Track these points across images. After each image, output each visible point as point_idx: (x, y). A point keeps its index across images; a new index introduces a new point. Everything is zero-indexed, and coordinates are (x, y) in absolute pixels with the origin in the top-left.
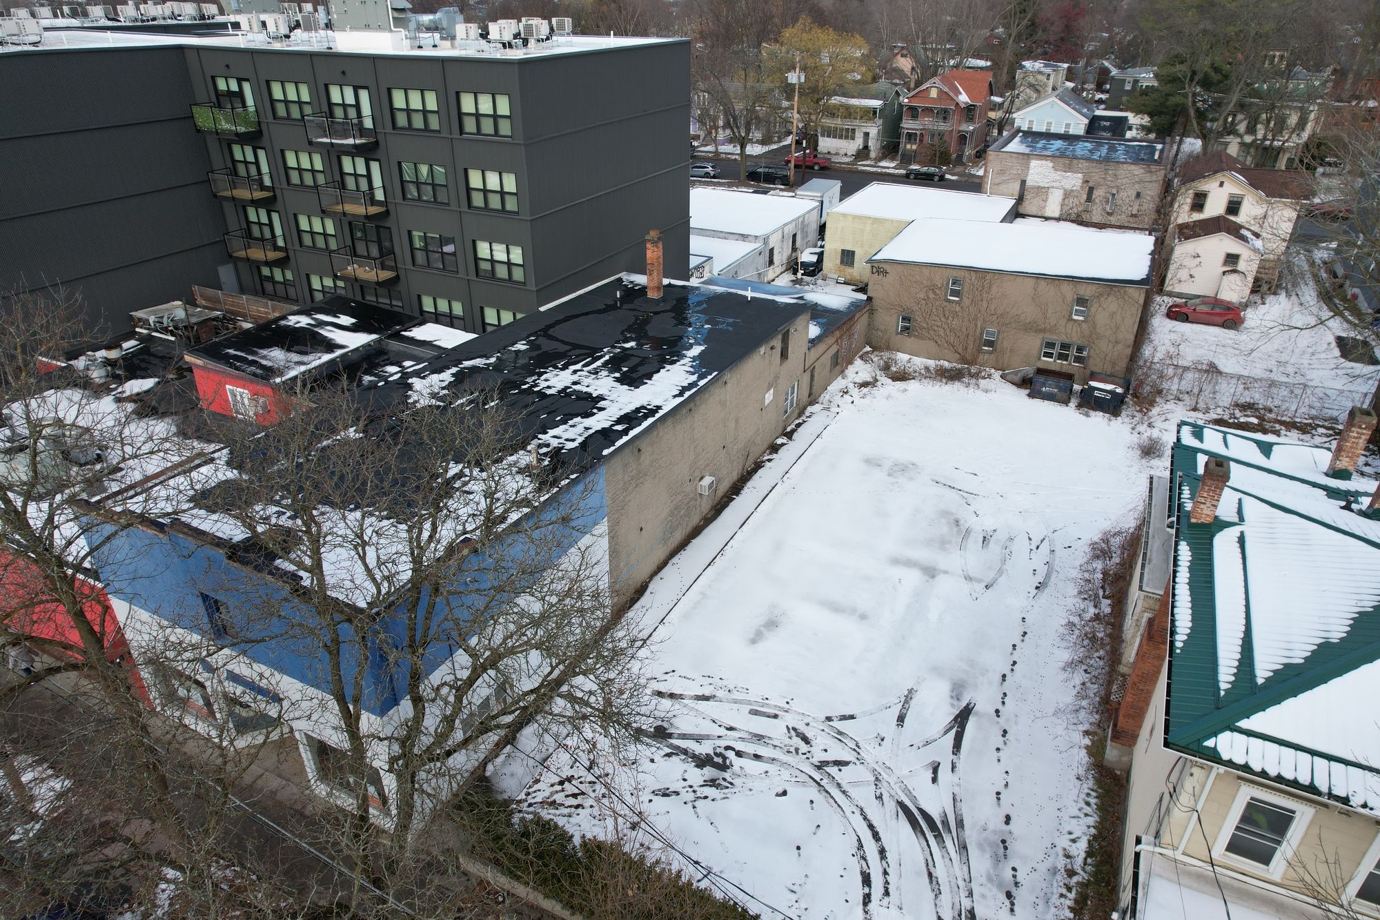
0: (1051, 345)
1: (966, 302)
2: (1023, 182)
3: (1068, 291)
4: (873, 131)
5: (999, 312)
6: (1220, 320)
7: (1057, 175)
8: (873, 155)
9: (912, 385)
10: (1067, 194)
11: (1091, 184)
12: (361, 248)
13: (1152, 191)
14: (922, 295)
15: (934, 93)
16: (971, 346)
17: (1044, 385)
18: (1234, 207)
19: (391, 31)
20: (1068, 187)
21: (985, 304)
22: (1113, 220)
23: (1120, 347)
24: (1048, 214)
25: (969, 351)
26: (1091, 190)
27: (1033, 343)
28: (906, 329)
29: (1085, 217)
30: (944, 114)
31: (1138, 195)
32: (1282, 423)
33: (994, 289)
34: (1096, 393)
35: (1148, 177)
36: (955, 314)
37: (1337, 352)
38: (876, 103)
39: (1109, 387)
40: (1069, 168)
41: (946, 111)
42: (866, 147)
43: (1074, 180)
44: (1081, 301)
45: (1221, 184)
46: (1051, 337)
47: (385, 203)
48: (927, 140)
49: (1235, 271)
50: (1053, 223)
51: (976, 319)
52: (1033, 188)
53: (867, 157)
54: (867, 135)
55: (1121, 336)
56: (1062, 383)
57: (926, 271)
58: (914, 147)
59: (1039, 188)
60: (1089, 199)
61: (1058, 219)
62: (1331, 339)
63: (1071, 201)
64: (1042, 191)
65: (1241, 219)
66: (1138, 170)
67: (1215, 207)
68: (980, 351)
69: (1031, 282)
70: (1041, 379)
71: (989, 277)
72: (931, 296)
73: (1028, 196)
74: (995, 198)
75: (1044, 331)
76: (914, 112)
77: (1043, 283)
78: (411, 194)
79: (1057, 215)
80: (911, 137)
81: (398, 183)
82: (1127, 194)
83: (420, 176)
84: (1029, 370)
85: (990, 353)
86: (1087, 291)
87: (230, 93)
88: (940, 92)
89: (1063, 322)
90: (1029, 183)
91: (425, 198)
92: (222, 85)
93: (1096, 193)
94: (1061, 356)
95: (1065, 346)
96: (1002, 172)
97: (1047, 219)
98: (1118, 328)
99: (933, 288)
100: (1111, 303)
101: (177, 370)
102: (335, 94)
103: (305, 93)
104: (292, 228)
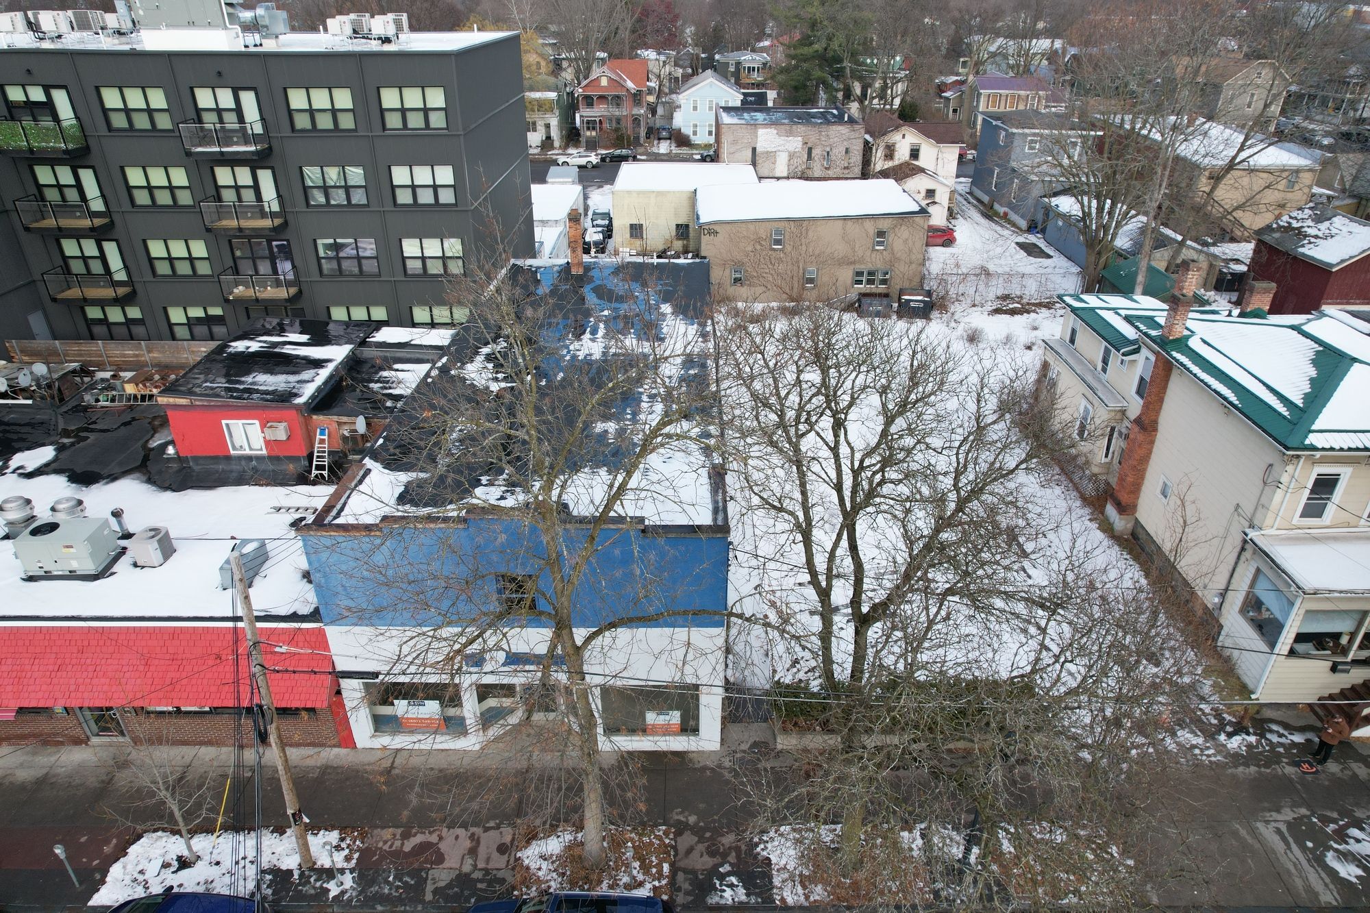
0: (860, 274)
1: (789, 248)
2: (754, 150)
3: (871, 227)
4: (554, 122)
5: (817, 252)
6: (940, 241)
7: (782, 140)
8: (557, 144)
10: (791, 156)
11: (809, 145)
12: (245, 267)
13: (857, 149)
14: (750, 248)
15: (604, 82)
16: (796, 285)
17: (871, 305)
18: (915, 154)
19: (226, 28)
20: (791, 149)
21: (804, 248)
22: (830, 173)
23: (914, 266)
24: (777, 175)
25: (795, 290)
26: (810, 150)
27: (846, 275)
28: (737, 280)
29: (810, 173)
30: (617, 100)
31: (847, 151)
32: (1034, 305)
33: (811, 234)
34: (912, 304)
35: (853, 135)
36: (780, 260)
37: (1023, 254)
38: (553, 95)
39: (920, 298)
40: (790, 133)
41: (618, 97)
42: (549, 138)
43: (795, 143)
44: (881, 234)
45: (904, 136)
46: (859, 267)
47: (281, 213)
48: (606, 125)
49: (934, 203)
50: (781, 182)
51: (798, 262)
52: (763, 153)
53: (552, 148)
54: (548, 126)
55: (913, 257)
56: (885, 301)
57: (751, 227)
58: (594, 133)
59: (767, 152)
60: (809, 158)
61: (788, 178)
62: (1014, 245)
63: (795, 161)
64: (771, 155)
65: (922, 162)
66: (843, 130)
67: (903, 154)
68: (804, 288)
69: (840, 223)
70: (868, 300)
71: (805, 224)
72: (758, 247)
73: (759, 160)
74: (733, 165)
75: (854, 263)
76: (589, 100)
77: (849, 223)
78: (315, 199)
79: (785, 174)
80: (590, 125)
81: (299, 190)
82: (838, 152)
83: (327, 180)
84: (853, 296)
85: (813, 289)
86: (884, 225)
88: (610, 79)
89: (868, 253)
90: (758, 150)
91: (333, 202)
93: (814, 152)
94: (870, 282)
95: (870, 273)
96: (735, 142)
97: (778, 179)
98: (910, 251)
99: (758, 241)
100: (904, 232)
101: (66, 433)
102: (204, 98)
103: (158, 99)
104: (137, 257)
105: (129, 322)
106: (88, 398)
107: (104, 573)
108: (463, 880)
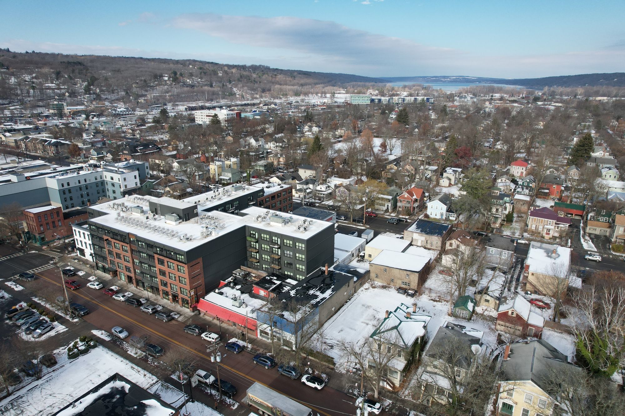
3: (405, 273)
5: (394, 275)
7: (420, 237)
8: (390, 211)
9: (376, 289)
10: (422, 241)
11: (427, 239)
12: (274, 262)
13: (440, 242)
14: (379, 270)
15: (406, 196)
17: (401, 290)
18: (458, 246)
21: (390, 273)
22: (432, 248)
23: (415, 284)
25: (389, 282)
26: (427, 241)
27: (400, 282)
28: (377, 277)
29: (426, 247)
31: (437, 243)
33: (392, 271)
34: (410, 293)
35: (439, 239)
36: (386, 275)
38: (390, 197)
40: (422, 236)
43: (423, 238)
44: (407, 275)
47: (281, 256)
48: (405, 208)
50: (419, 248)
51: (389, 276)
53: (388, 212)
54: (388, 205)
55: (415, 282)
56: (404, 290)
57: (380, 266)
58: (401, 210)
59: (415, 239)
60: (427, 243)
63: (423, 243)
64: (417, 240)
65: (460, 249)
66: (436, 238)
72: (381, 270)
73: (413, 241)
74: (406, 241)
75: (402, 280)
76: (400, 201)
77: (400, 271)
78: (285, 255)
79: (420, 246)
80: (400, 207)
81: (283, 252)
82: (434, 243)
83: (287, 253)
84: (398, 287)
85: (392, 283)
86: (408, 273)
87: (253, 234)
89: (405, 278)
90: (413, 238)
91: (288, 256)
92: (252, 232)
94: (406, 285)
95: (406, 283)
96: (408, 235)
97: (418, 246)
98: (414, 280)
100: (412, 276)
101: (243, 284)
102: (274, 238)
103: (268, 237)
104: (261, 257)
105: (257, 265)
106: (248, 278)
107: (239, 307)
108: (260, 353)
